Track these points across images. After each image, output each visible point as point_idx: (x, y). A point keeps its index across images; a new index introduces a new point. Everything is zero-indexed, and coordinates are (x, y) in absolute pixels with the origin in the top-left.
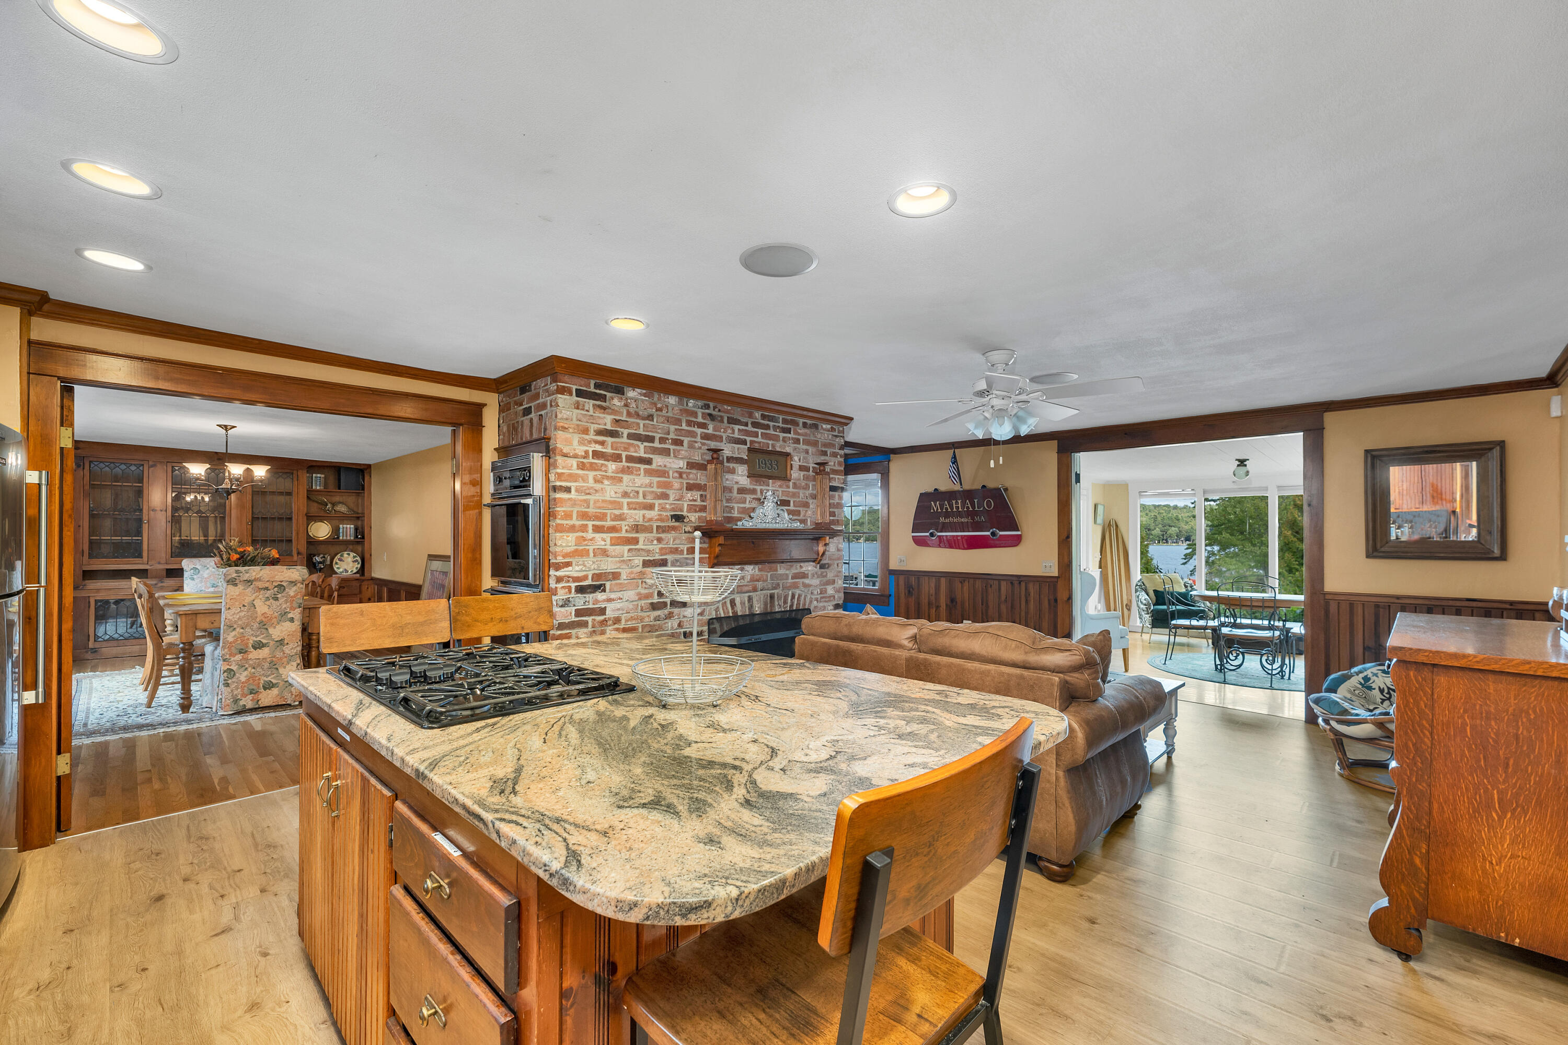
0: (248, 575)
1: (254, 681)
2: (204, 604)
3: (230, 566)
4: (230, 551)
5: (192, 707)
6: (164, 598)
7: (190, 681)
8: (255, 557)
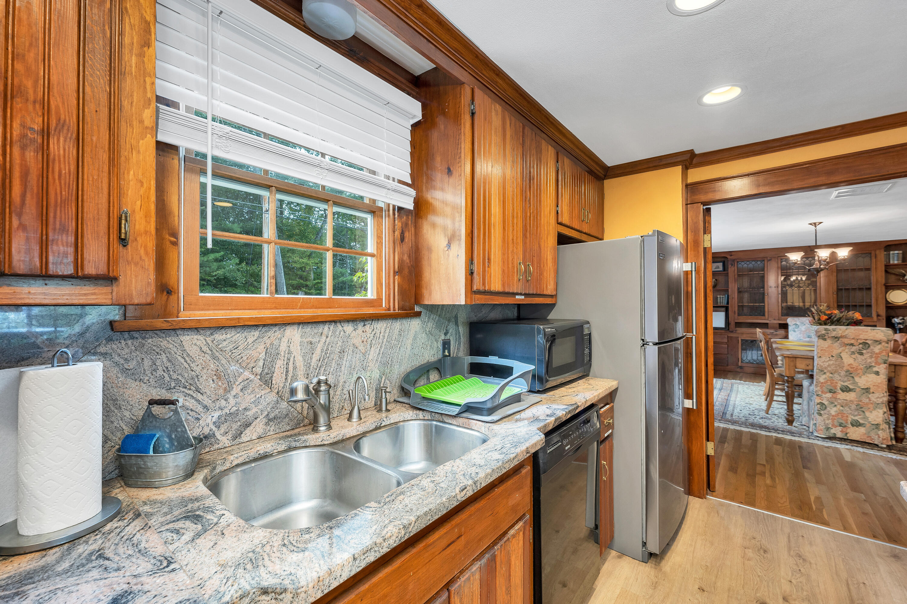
0: (835, 332)
1: (843, 417)
2: (802, 350)
3: (821, 324)
4: (820, 313)
5: (795, 422)
6: (776, 343)
7: (793, 403)
8: (840, 318)
